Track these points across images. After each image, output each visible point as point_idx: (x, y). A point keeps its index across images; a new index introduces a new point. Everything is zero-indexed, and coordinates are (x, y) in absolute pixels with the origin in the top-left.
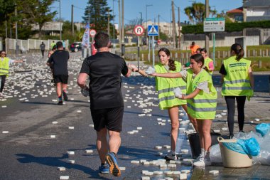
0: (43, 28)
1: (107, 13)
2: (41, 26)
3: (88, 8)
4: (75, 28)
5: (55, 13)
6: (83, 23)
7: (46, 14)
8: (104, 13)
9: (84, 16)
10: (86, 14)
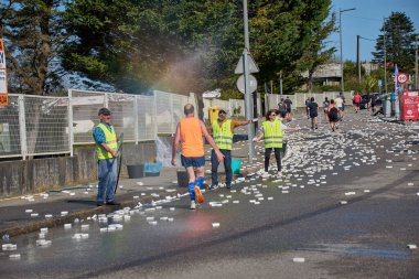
0: (314, 75)
1: (414, 43)
2: (311, 72)
3: (382, 37)
4: (363, 72)
5: (332, 50)
6: (373, 62)
7: (319, 53)
8: (408, 43)
9: (375, 50)
10: (379, 48)
